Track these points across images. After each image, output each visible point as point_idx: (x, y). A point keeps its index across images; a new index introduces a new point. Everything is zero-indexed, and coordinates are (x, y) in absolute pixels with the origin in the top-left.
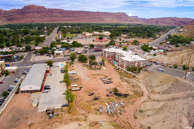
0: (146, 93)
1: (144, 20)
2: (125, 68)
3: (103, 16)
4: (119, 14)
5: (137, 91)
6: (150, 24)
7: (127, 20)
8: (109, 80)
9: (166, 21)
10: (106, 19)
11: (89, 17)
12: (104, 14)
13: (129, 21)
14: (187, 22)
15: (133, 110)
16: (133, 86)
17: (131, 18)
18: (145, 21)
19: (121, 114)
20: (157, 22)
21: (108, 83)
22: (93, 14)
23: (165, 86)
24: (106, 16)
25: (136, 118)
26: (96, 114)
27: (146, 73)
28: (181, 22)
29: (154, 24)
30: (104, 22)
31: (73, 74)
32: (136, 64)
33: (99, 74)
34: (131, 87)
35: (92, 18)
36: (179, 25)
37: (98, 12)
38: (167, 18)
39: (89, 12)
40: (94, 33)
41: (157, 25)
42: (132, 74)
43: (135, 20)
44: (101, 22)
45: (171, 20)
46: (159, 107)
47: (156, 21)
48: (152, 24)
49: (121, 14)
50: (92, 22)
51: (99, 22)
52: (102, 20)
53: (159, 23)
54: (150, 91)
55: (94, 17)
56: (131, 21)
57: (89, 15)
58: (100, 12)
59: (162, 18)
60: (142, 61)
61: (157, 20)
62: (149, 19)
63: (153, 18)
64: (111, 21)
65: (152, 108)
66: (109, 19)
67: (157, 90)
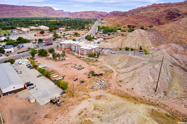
0: (114, 70)
1: (69, 13)
2: (85, 55)
3: (29, 10)
4: (46, 8)
5: (106, 70)
6: (75, 17)
7: (54, 14)
8: (80, 67)
9: (89, 14)
10: (33, 14)
11: (14, 12)
12: (30, 8)
13: (56, 14)
14: (104, 15)
15: (114, 82)
16: (101, 67)
17: (58, 12)
18: (71, 14)
19: (110, 86)
20: (82, 15)
21: (81, 69)
22: (19, 8)
23: (124, 62)
24: (33, 10)
25: (120, 86)
26: (94, 91)
27: (104, 57)
28: (100, 15)
29: (79, 17)
30: (31, 17)
31: (44, 67)
32: (93, 51)
33: (68, 64)
34: (100, 68)
35: (17, 12)
36: (99, 17)
37: (23, 6)
38: (89, 12)
39: (13, 5)
40: (30, 28)
41: (82, 18)
42: (93, 59)
43: (61, 14)
44: (28, 17)
45: (92, 14)
46: (131, 75)
47: (80, 14)
48: (77, 17)
49: (48, 8)
50: (18, 17)
51: (26, 17)
52: (29, 14)
53: (83, 16)
54: (116, 68)
55: (19, 11)
56: (58, 15)
57: (14, 9)
58: (25, 6)
59: (85, 12)
60: (97, 48)
61: (82, 14)
62: (73, 13)
63: (77, 12)
64: (39, 15)
65: (127, 77)
66: (36, 13)
67: (120, 66)
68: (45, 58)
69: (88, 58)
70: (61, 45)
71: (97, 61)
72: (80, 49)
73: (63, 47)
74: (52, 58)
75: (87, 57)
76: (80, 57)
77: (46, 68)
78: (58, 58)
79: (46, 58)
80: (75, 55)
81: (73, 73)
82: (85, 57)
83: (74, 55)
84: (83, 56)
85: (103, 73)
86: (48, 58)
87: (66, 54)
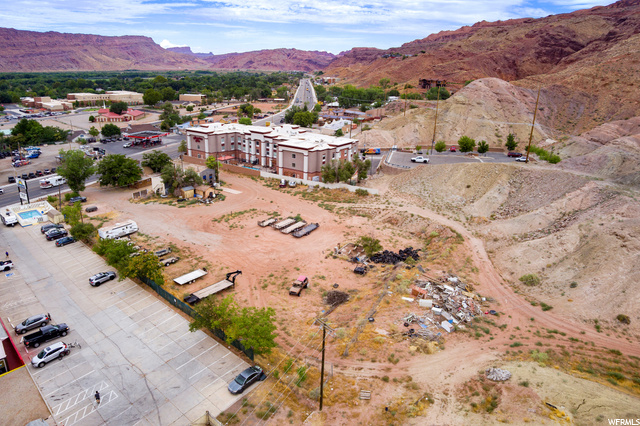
2: (305, 175)
4: (130, 40)
7: (158, 61)
9: (274, 60)
10: (86, 60)
11: (15, 52)
12: (75, 42)
13: (166, 61)
16: (392, 221)
17: (172, 53)
20: (251, 62)
21: (308, 233)
22: (33, 40)
24: (86, 47)
31: (128, 235)
32: (338, 156)
33: (241, 213)
37: (51, 34)
38: (275, 51)
42: (347, 191)
45: (285, 57)
47: (246, 59)
49: (137, 41)
55: (37, 51)
56: (173, 64)
57: (14, 41)
58: (57, 34)
59: (262, 52)
60: (350, 146)
61: (251, 58)
62: (224, 56)
63: (236, 54)
68: (130, 194)
69: (322, 185)
70: (198, 139)
71: (362, 194)
72: (281, 148)
73: (206, 146)
74: (163, 191)
75: (315, 183)
76: (286, 182)
77: (135, 235)
78: (188, 192)
79: (136, 195)
80: (262, 179)
81: (273, 256)
82: (305, 181)
83: (255, 176)
84: (298, 180)
85: (415, 244)
86: (145, 192)
87: (222, 175)
